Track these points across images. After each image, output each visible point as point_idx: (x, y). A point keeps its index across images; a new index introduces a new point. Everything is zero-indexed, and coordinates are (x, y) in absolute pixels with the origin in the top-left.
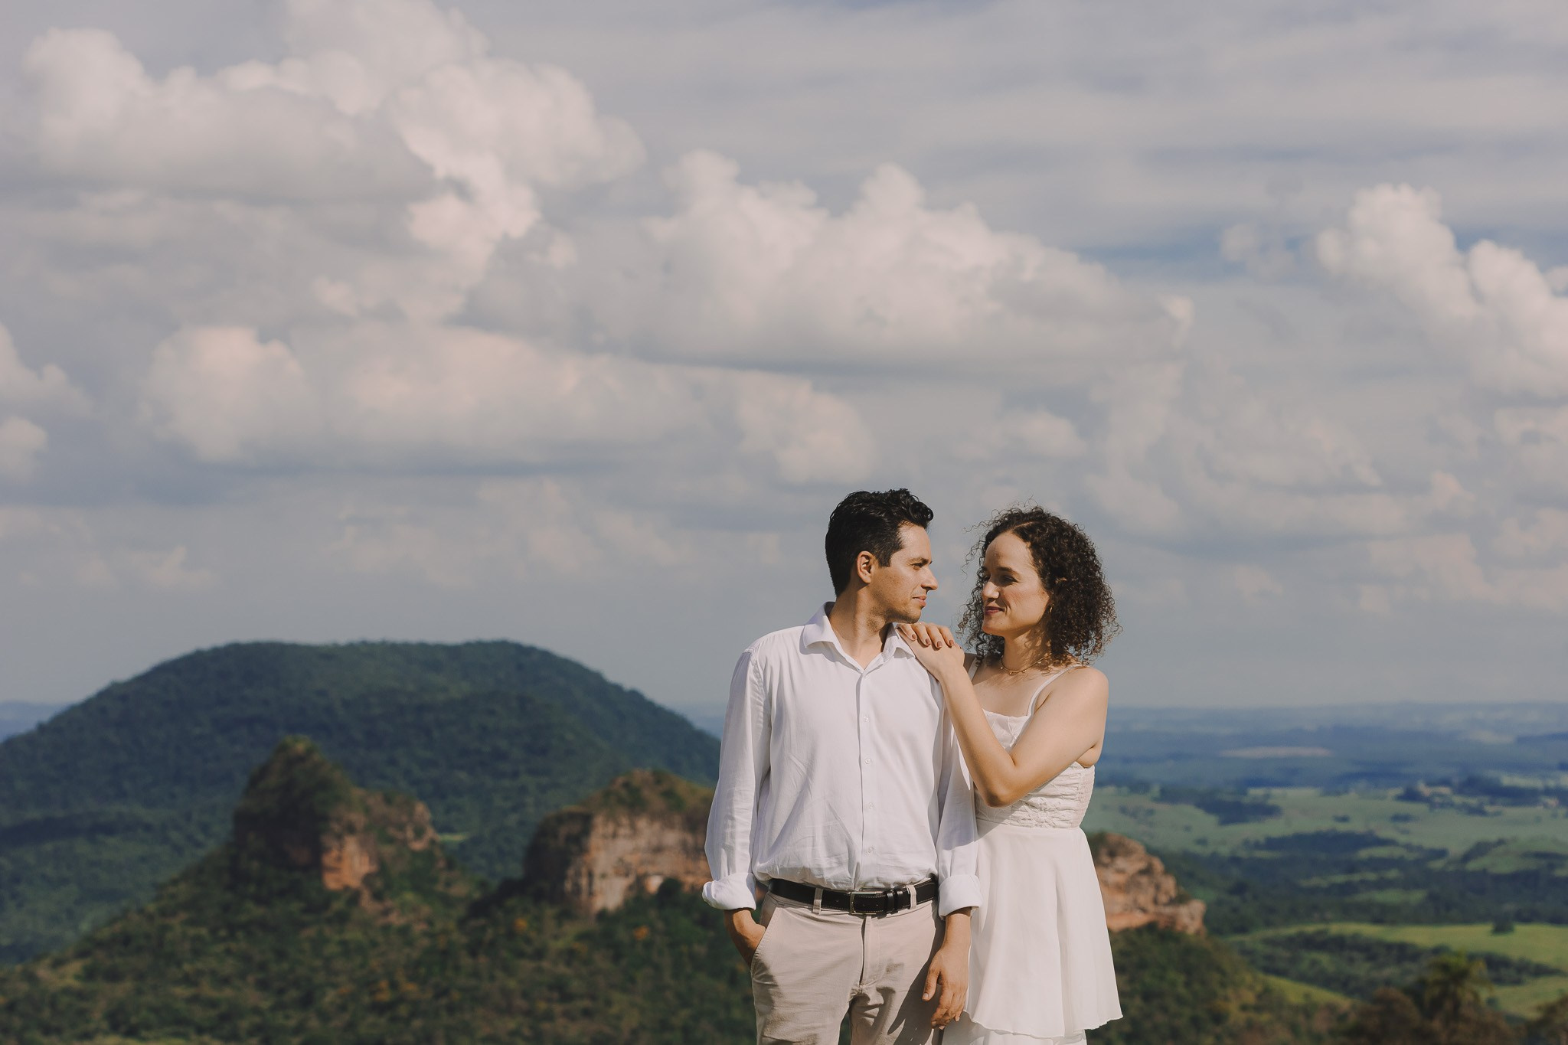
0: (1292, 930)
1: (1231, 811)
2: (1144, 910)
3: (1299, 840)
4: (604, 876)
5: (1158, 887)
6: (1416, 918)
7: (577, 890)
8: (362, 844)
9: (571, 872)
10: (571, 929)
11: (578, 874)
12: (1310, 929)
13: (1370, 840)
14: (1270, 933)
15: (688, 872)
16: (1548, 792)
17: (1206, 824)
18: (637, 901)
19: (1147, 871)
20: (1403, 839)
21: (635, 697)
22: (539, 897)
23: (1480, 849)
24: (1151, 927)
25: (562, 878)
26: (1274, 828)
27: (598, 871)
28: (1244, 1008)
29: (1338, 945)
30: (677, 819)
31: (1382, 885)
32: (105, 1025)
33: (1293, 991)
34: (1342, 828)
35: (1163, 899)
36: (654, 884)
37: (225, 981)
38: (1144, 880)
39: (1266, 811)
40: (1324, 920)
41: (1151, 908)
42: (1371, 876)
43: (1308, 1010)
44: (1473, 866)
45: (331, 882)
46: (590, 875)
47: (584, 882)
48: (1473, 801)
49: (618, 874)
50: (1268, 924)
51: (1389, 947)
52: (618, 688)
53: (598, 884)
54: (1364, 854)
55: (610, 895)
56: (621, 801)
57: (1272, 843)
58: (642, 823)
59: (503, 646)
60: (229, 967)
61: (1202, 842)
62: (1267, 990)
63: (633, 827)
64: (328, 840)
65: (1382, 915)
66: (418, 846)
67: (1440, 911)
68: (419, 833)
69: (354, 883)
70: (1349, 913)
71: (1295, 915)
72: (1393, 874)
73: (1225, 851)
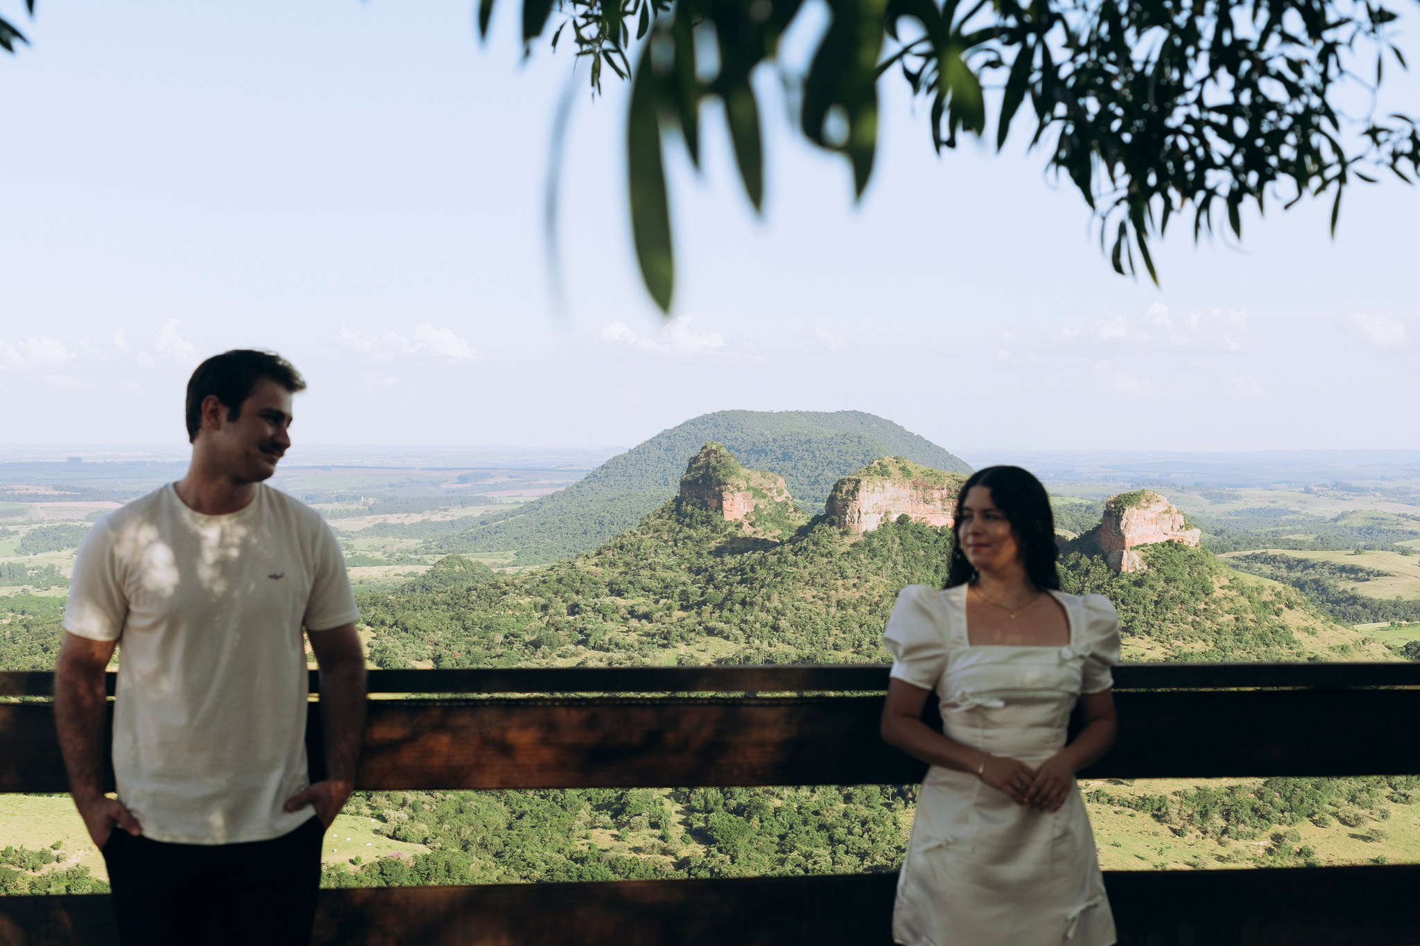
0: (1249, 552)
1: (1216, 497)
2: (1165, 533)
3: (1252, 511)
4: (866, 513)
5: (1174, 521)
6: (1313, 548)
7: (852, 520)
8: (745, 497)
10: (848, 541)
11: (851, 513)
12: (1259, 551)
13: (1287, 511)
14: (1236, 554)
15: (913, 510)
16: (1376, 490)
17: (1205, 504)
18: (884, 525)
19: (1168, 512)
20: (1303, 512)
21: (920, 438)
22: (832, 523)
23: (1343, 516)
24: (1170, 542)
25: (844, 513)
26: (1239, 505)
27: (863, 510)
28: (1222, 587)
29: (1273, 559)
30: (908, 483)
31: (1293, 532)
32: (606, 590)
33: (1251, 580)
34: (1272, 505)
35: (1176, 527)
36: (894, 518)
37: (670, 568)
38: (1167, 516)
39: (1237, 498)
40: (1265, 546)
41: (1170, 532)
42: (1289, 528)
43: (1259, 590)
44: (1341, 523)
45: (728, 517)
46: (859, 513)
47: (856, 516)
48: (1339, 494)
49: (874, 512)
50: (1235, 549)
51: (1299, 561)
52: (911, 434)
53: (864, 518)
54: (1284, 517)
55: (870, 523)
56: (877, 473)
57: (1237, 513)
58: (888, 484)
59: (855, 413)
60: (672, 561)
61: (1203, 512)
62: (1236, 579)
63: (883, 487)
64: (726, 495)
65: (1297, 546)
66: (779, 500)
67: (1324, 543)
68: (780, 493)
69: (740, 518)
70: (1276, 543)
71: (1249, 545)
72: (1299, 527)
73: (1214, 516)
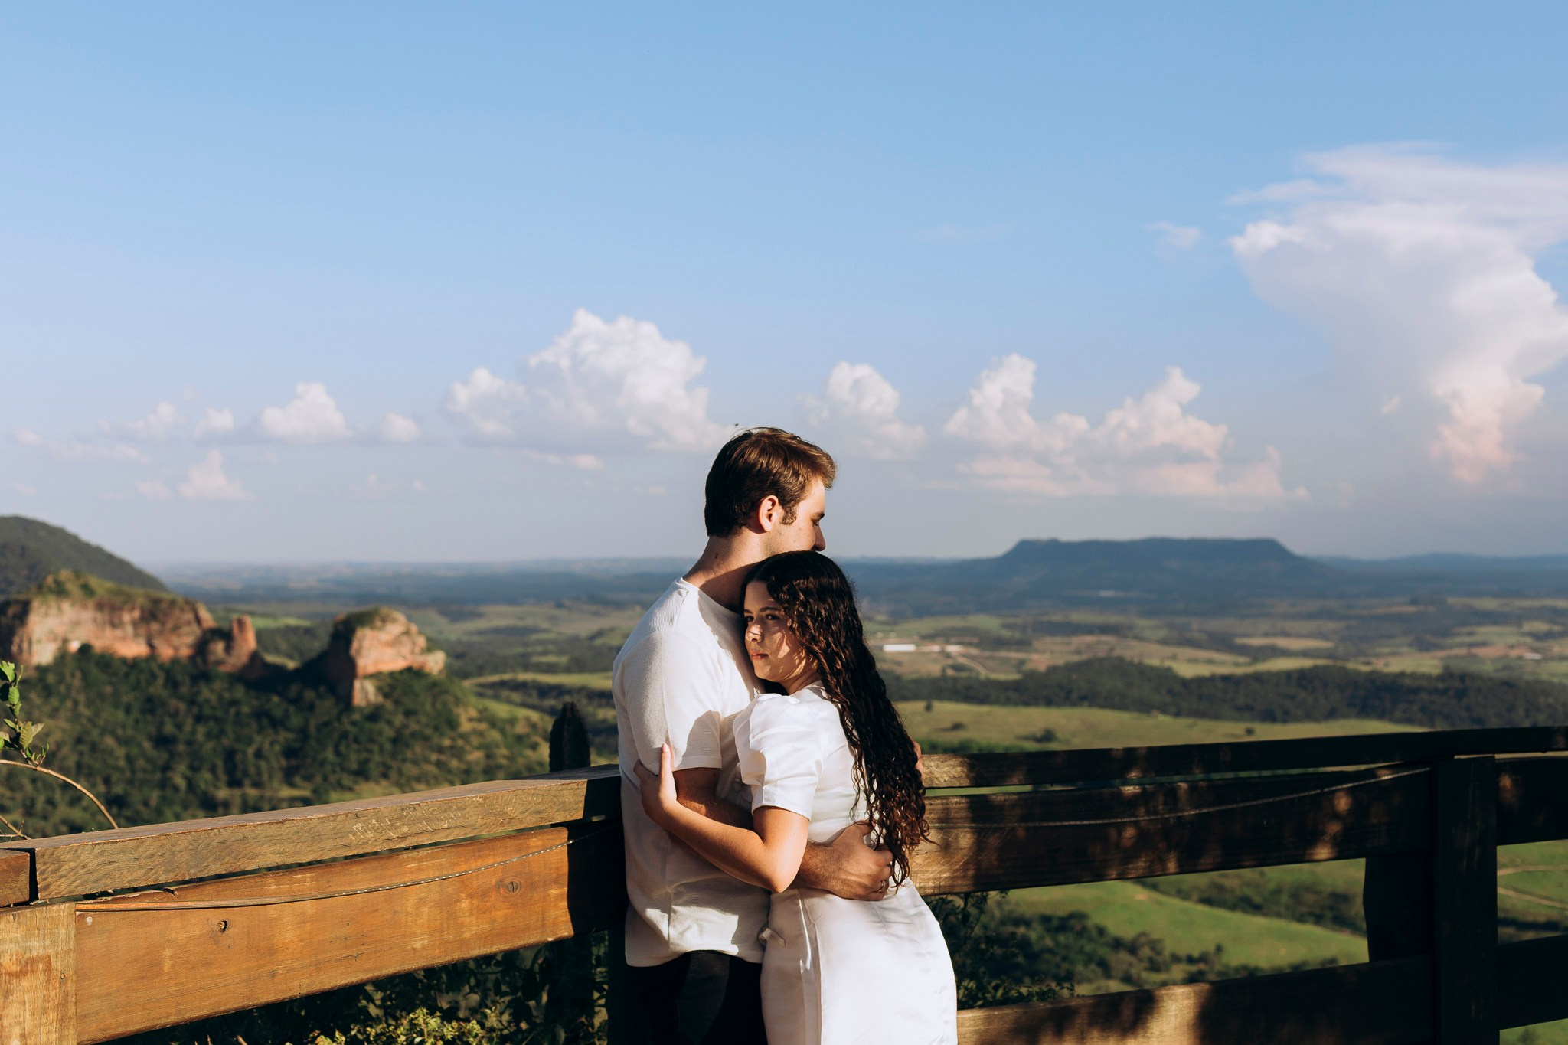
0: (495, 678)
2: (404, 658)
3: (496, 631)
4: (39, 641)
5: (414, 643)
6: (568, 670)
7: (20, 649)
9: (16, 640)
11: (21, 641)
12: (507, 677)
13: (535, 630)
14: (481, 680)
15: (97, 638)
18: (62, 656)
19: (407, 633)
23: (599, 634)
24: (409, 669)
25: (11, 642)
26: (481, 624)
27: (35, 638)
28: (471, 720)
29: (523, 685)
30: (91, 603)
31: (545, 653)
33: (501, 710)
34: (520, 623)
35: (417, 650)
36: (74, 647)
38: (405, 639)
39: (478, 615)
40: (514, 671)
41: (410, 657)
43: (513, 721)
44: (598, 642)
46: (30, 642)
47: (25, 646)
49: (49, 640)
50: (479, 675)
51: (552, 687)
53: (35, 647)
54: (534, 637)
55: (43, 654)
56: (51, 591)
57: (480, 633)
58: (66, 606)
62: (486, 709)
63: (60, 609)
65: (551, 669)
67: (578, 665)
70: (527, 667)
71: (496, 670)
72: (551, 647)
